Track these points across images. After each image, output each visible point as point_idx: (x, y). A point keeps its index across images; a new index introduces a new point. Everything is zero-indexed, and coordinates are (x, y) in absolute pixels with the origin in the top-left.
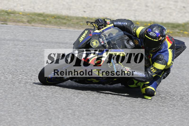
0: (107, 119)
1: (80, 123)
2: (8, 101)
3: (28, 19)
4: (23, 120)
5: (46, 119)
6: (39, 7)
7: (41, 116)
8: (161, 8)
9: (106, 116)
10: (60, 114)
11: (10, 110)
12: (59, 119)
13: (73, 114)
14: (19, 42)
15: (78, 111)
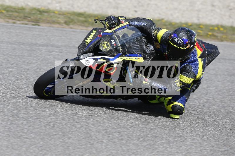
0: (162, 145)
1: (128, 150)
2: (39, 120)
3: (66, 20)
4: (58, 145)
5: (86, 144)
6: (79, 4)
7: (80, 140)
8: (230, 8)
9: (161, 141)
10: (104, 138)
11: (42, 132)
12: (102, 144)
13: (120, 138)
14: (55, 48)
15: (127, 135)
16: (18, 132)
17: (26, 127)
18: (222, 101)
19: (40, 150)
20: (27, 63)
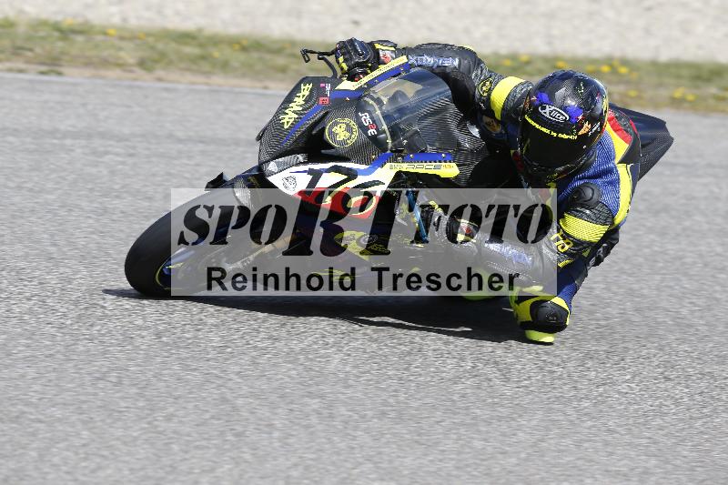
0: (455, 431)
1: (353, 448)
2: (75, 366)
3: (141, 54)
4: (136, 439)
5: (222, 433)
6: (180, 6)
7: (204, 424)
8: (646, 4)
9: (450, 418)
10: (275, 414)
11: (84, 402)
12: (270, 433)
13: (325, 412)
14: (111, 143)
15: (345, 402)
16: (12, 405)
17: (36, 387)
18: (631, 292)
19: (82, 456)
20: (31, 190)
